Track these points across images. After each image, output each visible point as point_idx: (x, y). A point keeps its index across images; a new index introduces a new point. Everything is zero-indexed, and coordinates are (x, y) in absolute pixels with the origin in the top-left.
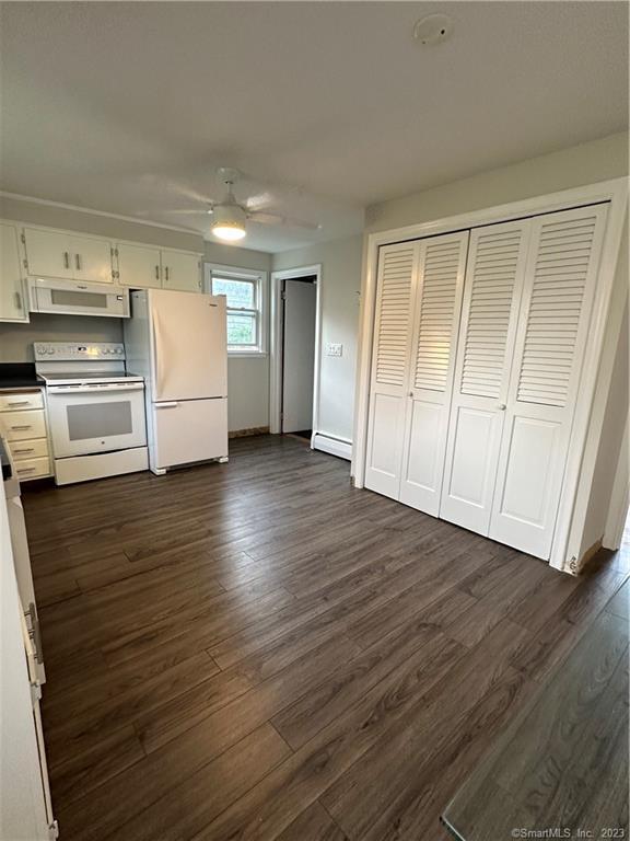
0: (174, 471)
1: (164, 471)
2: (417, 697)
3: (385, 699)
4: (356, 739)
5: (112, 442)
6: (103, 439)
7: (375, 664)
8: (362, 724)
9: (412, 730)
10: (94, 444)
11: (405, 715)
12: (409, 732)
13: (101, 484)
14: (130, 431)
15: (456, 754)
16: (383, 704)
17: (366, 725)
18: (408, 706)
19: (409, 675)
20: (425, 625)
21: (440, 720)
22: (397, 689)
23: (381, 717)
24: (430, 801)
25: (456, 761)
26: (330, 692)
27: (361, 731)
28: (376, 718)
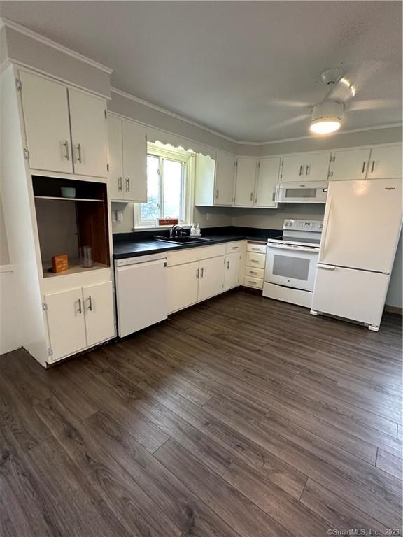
0: (324, 317)
1: (315, 313)
2: (103, 495)
3: (105, 469)
4: (80, 451)
5: (294, 282)
6: (289, 279)
7: (139, 463)
8: (89, 455)
9: (76, 488)
10: (284, 280)
11: (90, 484)
12: (76, 486)
13: (278, 304)
14: (306, 279)
15: (49, 522)
16: (102, 467)
17: (88, 457)
18: (98, 488)
19: (125, 489)
20: (191, 514)
21: (79, 512)
22: (113, 479)
23: (92, 467)
24: (27, 496)
25: (44, 522)
26: (116, 435)
27: (84, 454)
28: (92, 463)
